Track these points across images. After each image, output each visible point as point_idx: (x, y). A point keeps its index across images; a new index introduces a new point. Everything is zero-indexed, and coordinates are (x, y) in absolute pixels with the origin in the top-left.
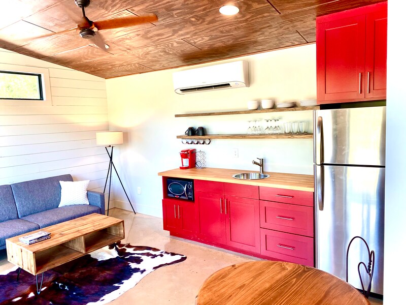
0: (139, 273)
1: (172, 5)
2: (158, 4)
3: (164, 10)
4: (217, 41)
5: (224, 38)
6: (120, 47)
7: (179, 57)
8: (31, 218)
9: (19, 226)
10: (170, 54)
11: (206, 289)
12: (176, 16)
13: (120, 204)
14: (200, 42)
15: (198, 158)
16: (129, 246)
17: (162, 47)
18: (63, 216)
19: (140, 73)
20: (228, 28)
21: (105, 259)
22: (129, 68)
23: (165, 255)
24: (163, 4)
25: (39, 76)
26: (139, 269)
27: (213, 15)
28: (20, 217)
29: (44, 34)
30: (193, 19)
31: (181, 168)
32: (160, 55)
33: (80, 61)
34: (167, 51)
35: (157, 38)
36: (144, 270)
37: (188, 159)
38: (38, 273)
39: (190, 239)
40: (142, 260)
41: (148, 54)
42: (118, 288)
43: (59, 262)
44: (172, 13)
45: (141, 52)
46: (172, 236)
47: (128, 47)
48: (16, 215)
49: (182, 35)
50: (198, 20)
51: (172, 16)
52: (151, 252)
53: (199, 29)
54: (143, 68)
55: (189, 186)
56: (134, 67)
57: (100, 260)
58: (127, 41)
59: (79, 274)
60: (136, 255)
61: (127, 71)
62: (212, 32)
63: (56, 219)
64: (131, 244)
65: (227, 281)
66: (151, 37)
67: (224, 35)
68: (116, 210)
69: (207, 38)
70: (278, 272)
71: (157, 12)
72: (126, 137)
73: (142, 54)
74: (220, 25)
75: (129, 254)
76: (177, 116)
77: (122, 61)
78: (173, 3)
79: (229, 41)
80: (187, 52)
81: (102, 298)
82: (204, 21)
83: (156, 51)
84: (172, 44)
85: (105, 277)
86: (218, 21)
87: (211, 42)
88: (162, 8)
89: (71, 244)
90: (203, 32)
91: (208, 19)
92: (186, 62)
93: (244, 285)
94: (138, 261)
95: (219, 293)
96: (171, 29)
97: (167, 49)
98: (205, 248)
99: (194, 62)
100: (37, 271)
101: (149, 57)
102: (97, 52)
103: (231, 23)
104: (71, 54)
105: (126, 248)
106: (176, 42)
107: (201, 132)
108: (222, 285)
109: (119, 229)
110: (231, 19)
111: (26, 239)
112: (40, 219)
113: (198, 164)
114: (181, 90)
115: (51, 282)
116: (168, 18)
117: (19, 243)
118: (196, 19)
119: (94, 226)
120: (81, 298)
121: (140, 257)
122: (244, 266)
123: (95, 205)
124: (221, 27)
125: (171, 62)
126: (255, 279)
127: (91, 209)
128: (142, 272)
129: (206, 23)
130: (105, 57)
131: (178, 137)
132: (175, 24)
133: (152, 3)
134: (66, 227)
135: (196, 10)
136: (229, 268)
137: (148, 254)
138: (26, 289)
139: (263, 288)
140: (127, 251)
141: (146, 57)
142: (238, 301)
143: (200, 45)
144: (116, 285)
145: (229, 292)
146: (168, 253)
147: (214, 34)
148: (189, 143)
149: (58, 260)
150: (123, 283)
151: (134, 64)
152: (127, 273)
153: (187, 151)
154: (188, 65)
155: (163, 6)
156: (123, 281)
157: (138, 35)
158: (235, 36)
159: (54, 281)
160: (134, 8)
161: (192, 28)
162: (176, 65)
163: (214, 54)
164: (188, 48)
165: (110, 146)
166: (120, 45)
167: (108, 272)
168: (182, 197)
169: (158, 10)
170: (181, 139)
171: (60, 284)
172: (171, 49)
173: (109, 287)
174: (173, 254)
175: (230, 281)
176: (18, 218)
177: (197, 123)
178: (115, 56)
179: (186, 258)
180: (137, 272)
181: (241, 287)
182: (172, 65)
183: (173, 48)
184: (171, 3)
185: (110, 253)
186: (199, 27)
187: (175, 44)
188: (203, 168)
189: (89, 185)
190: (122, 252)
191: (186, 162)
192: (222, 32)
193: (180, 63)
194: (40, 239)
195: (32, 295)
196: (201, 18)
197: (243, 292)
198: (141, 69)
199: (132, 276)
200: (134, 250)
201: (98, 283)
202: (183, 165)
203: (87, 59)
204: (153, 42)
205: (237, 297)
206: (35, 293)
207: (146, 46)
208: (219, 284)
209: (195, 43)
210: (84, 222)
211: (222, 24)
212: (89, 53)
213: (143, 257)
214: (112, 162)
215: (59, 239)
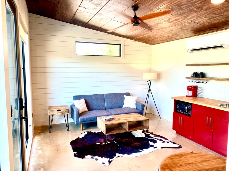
0: (153, 148)
1: (181, 3)
2: (172, 4)
3: (176, 6)
4: (213, 20)
5: (218, 17)
6: (156, 28)
7: (191, 31)
8: (110, 110)
9: (104, 112)
10: (185, 30)
11: (169, 158)
12: (184, 9)
13: (153, 111)
14: (202, 21)
15: (199, 91)
16: (152, 133)
17: (179, 26)
18: (123, 112)
19: (169, 41)
20: (219, 11)
21: (138, 137)
22: (163, 39)
23: (170, 143)
24: (175, 3)
25: (120, 45)
26: (153, 146)
27: (208, 5)
28: (106, 109)
29: (121, 25)
30: (195, 9)
31: (187, 96)
32: (179, 31)
33: (138, 37)
34: (183, 28)
35: (175, 22)
36: (156, 147)
37: (192, 91)
38: (107, 135)
39: (187, 138)
40: (156, 142)
41: (172, 31)
42: (140, 152)
43: (116, 132)
44: (182, 7)
45: (168, 30)
46: (177, 134)
47: (161, 28)
48: (105, 108)
49: (190, 19)
50: (198, 9)
51: (182, 9)
52: (163, 139)
53: (200, 14)
54: (171, 38)
55: (189, 107)
56: (165, 38)
57: (136, 136)
58: (159, 25)
59: (125, 140)
60: (154, 139)
61: (162, 40)
62: (209, 15)
63: (119, 112)
64: (153, 133)
65: (183, 158)
66: (172, 21)
67: (218, 15)
68: (151, 114)
69: (207, 19)
70: (220, 163)
71: (173, 8)
72: (159, 76)
73: (169, 31)
74: (214, 10)
75: (151, 137)
76: (187, 65)
77: (159, 35)
78: (181, 2)
79: (222, 19)
80: (195, 28)
81: (132, 154)
82: (202, 9)
83: (176, 29)
84: (185, 24)
85: (136, 145)
86: (211, 8)
87: (210, 21)
88: (175, 5)
89: (123, 125)
90: (203, 16)
91: (205, 8)
92: (195, 34)
93: (193, 163)
94: (155, 142)
95: (175, 162)
96: (183, 16)
97: (182, 27)
98: (195, 145)
99: (201, 33)
100: (106, 133)
101: (173, 32)
102: (146, 32)
103: (221, 8)
104: (134, 33)
105: (150, 134)
106: (187, 23)
107: (201, 76)
108: (180, 159)
109: (147, 123)
110: (221, 6)
111: (104, 118)
112: (113, 111)
113: (199, 95)
114: (191, 50)
115: (112, 140)
116: (179, 10)
117: (102, 119)
118: (197, 9)
119: (134, 119)
120: (123, 151)
121: (156, 140)
122: (198, 154)
123: (139, 109)
124: (214, 11)
125: (186, 34)
126: (202, 162)
127: (136, 111)
128: (155, 148)
129: (204, 10)
130: (150, 34)
131: (187, 78)
132: (185, 13)
133: (169, 4)
134: (122, 117)
135: (195, 4)
136: (188, 152)
137: (161, 140)
138: (102, 140)
139: (204, 168)
140: (150, 136)
141: (171, 33)
142: (185, 169)
143: (203, 23)
144: (140, 150)
145: (181, 163)
146: (172, 142)
147: (211, 16)
148: (193, 82)
149: (116, 131)
150: (143, 150)
151: (165, 37)
152: (147, 146)
153: (191, 86)
154: (197, 35)
155: (175, 4)
156: (144, 149)
157: (165, 21)
158: (226, 16)
159: (114, 140)
160: (160, 8)
161: (195, 14)
162: (189, 36)
163: (213, 28)
164: (195, 26)
165: (150, 80)
166: (156, 27)
167: (138, 143)
168: (184, 113)
169: (173, 7)
170: (188, 79)
171: (116, 142)
172: (184, 27)
173: (137, 150)
174: (174, 143)
175: (185, 159)
176: (105, 109)
177: (199, 70)
178: (155, 33)
179: (181, 147)
180: (152, 147)
181: (189, 164)
182: (187, 36)
183: (186, 26)
184: (180, 2)
185: (141, 135)
186: (200, 13)
187: (187, 24)
188: (201, 98)
189: (137, 99)
190: (147, 136)
191: (190, 93)
192: (216, 14)
193: (192, 34)
194: (110, 120)
195: (104, 143)
196: (199, 7)
197: (189, 166)
198: (170, 39)
199: (149, 148)
200: (154, 136)
201: (132, 147)
202: (188, 95)
203: (141, 36)
204: (173, 24)
205: (185, 167)
206: (105, 143)
207: (170, 27)
208: (178, 158)
209: (199, 22)
210: (130, 116)
211: (215, 9)
212: (142, 32)
213: (157, 141)
214: (150, 89)
215: (117, 121)
